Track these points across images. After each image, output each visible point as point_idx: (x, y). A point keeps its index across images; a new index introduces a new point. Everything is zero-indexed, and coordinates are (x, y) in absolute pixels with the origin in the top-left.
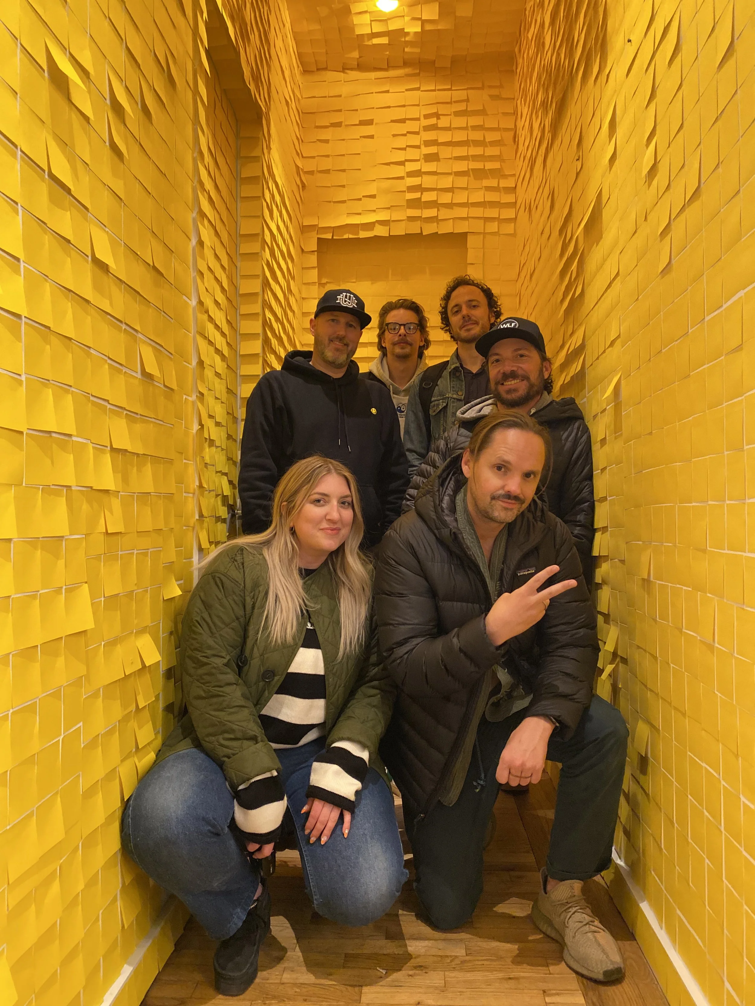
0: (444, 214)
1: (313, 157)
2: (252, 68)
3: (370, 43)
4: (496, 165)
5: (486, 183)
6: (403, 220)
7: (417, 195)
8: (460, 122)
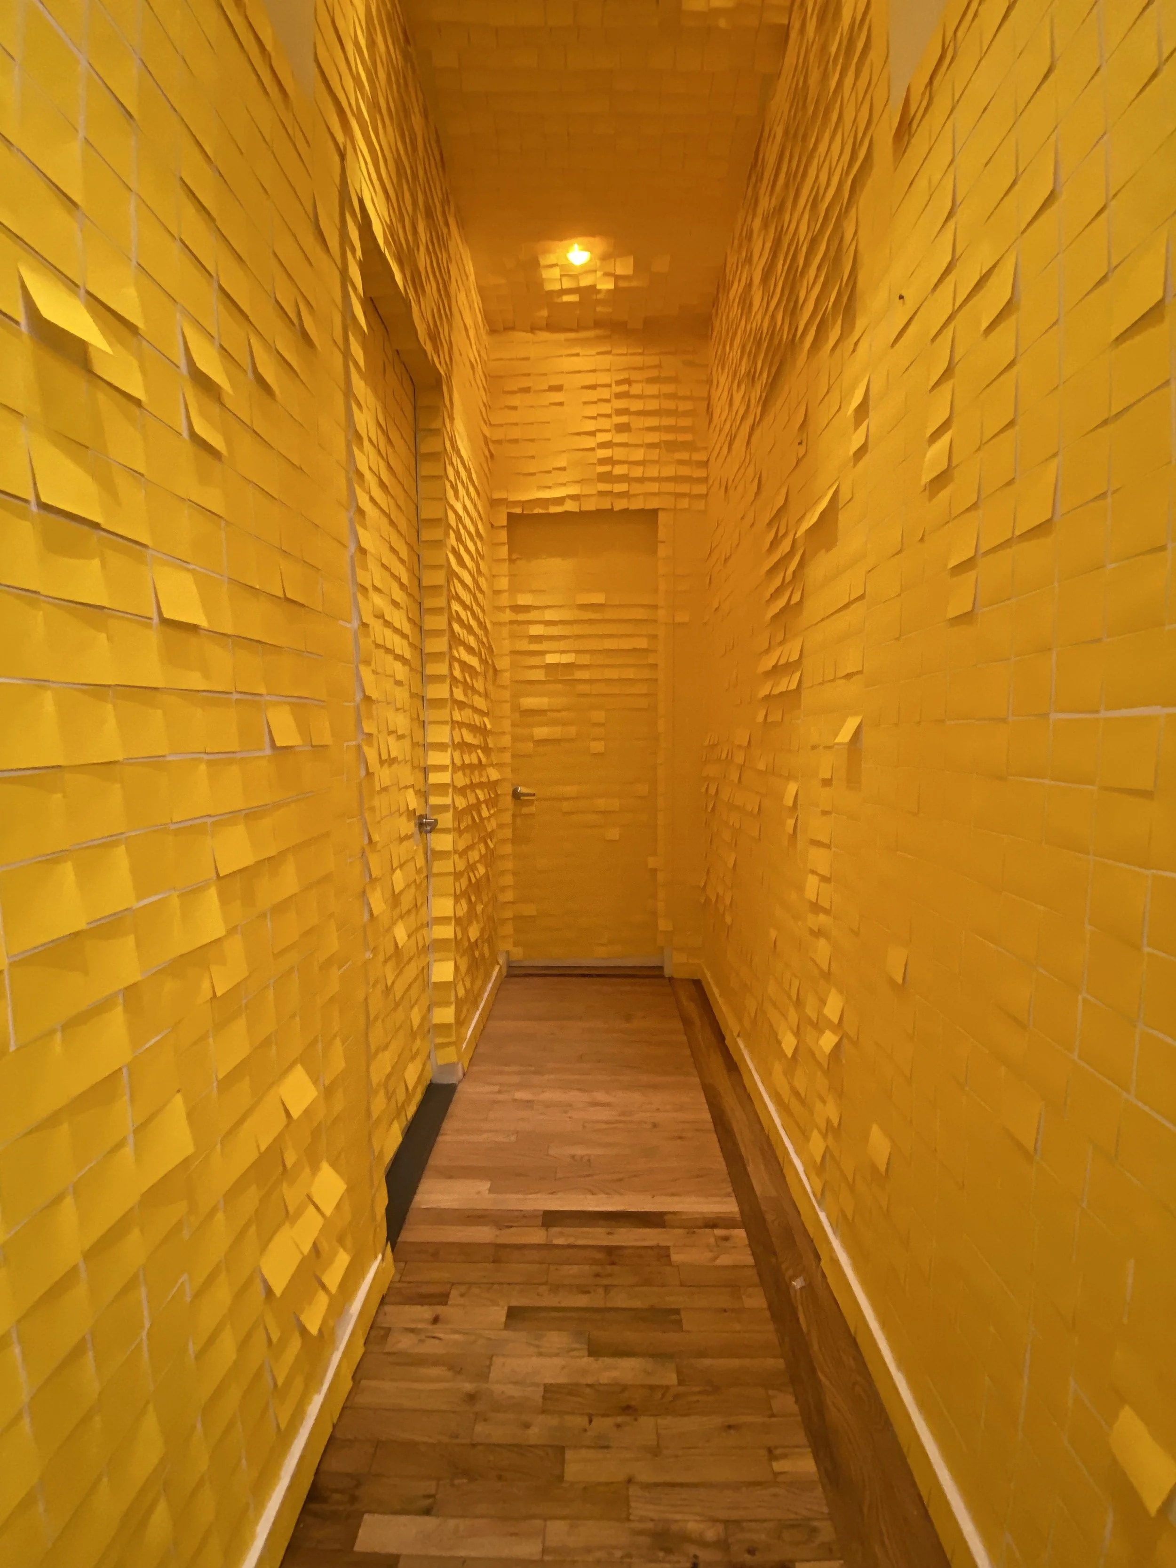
0: (636, 488)
1: (502, 425)
2: (428, 325)
3: (559, 300)
4: (688, 437)
5: (678, 456)
6: (594, 495)
7: (607, 468)
8: (652, 389)
